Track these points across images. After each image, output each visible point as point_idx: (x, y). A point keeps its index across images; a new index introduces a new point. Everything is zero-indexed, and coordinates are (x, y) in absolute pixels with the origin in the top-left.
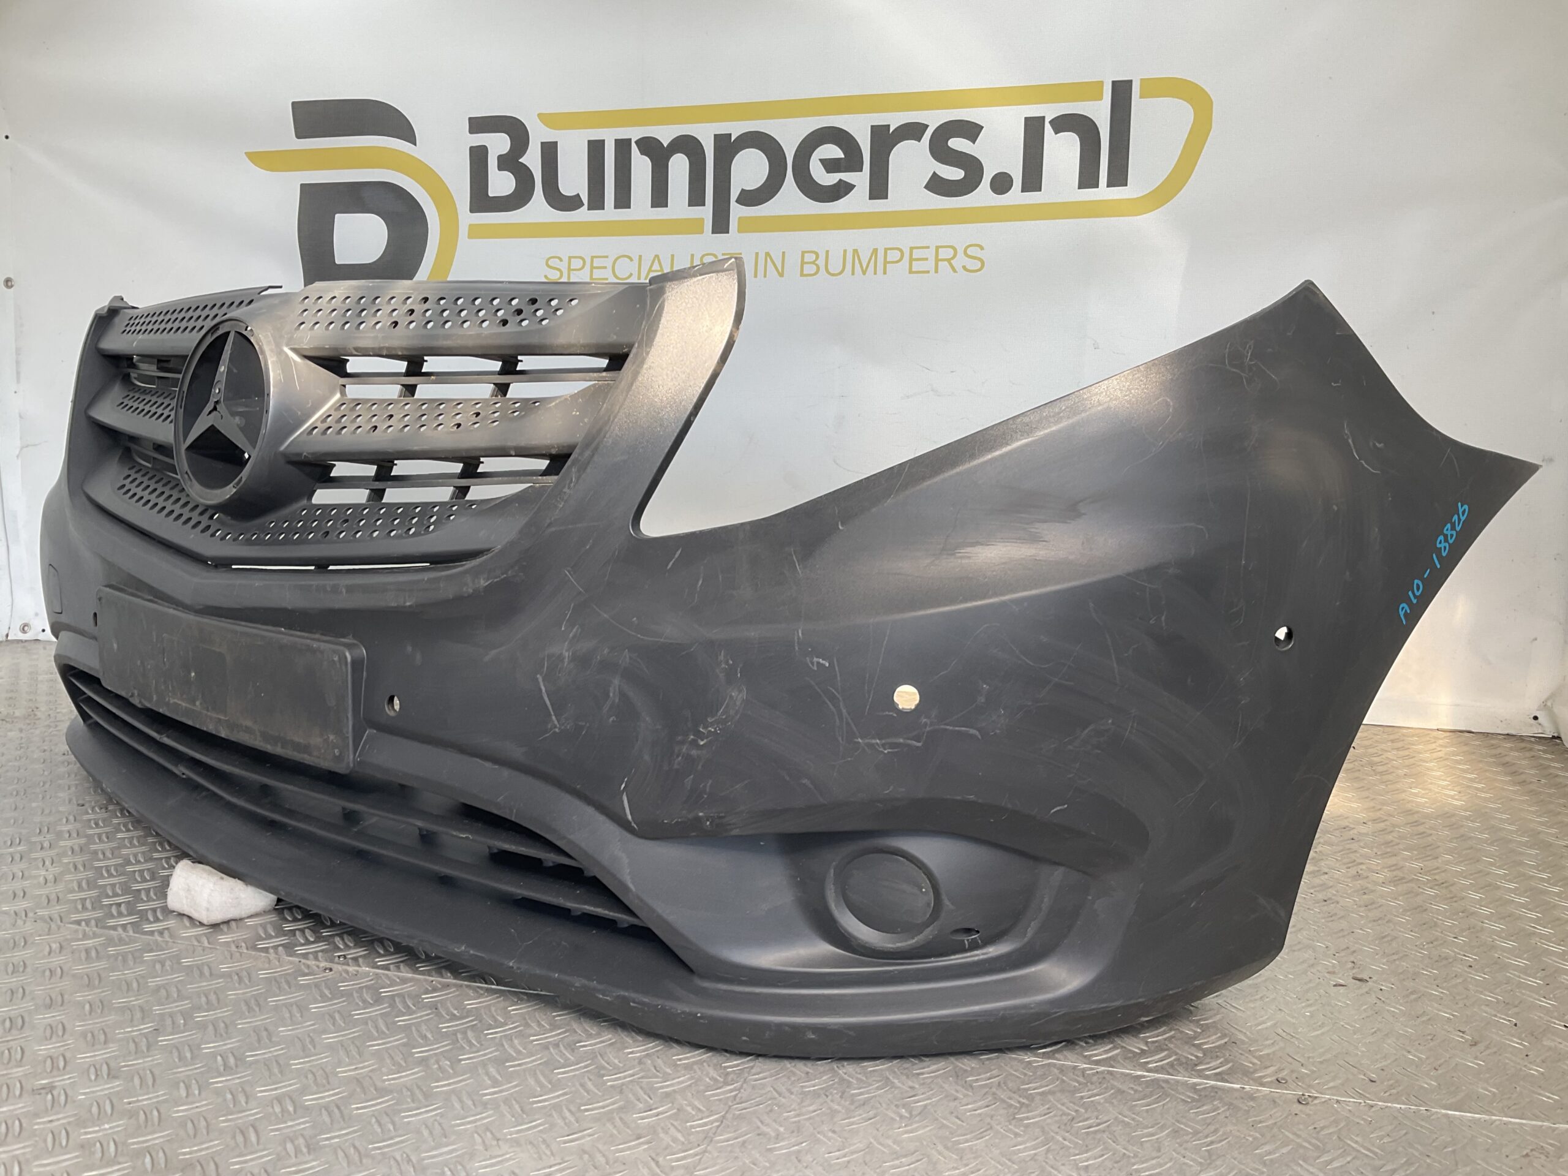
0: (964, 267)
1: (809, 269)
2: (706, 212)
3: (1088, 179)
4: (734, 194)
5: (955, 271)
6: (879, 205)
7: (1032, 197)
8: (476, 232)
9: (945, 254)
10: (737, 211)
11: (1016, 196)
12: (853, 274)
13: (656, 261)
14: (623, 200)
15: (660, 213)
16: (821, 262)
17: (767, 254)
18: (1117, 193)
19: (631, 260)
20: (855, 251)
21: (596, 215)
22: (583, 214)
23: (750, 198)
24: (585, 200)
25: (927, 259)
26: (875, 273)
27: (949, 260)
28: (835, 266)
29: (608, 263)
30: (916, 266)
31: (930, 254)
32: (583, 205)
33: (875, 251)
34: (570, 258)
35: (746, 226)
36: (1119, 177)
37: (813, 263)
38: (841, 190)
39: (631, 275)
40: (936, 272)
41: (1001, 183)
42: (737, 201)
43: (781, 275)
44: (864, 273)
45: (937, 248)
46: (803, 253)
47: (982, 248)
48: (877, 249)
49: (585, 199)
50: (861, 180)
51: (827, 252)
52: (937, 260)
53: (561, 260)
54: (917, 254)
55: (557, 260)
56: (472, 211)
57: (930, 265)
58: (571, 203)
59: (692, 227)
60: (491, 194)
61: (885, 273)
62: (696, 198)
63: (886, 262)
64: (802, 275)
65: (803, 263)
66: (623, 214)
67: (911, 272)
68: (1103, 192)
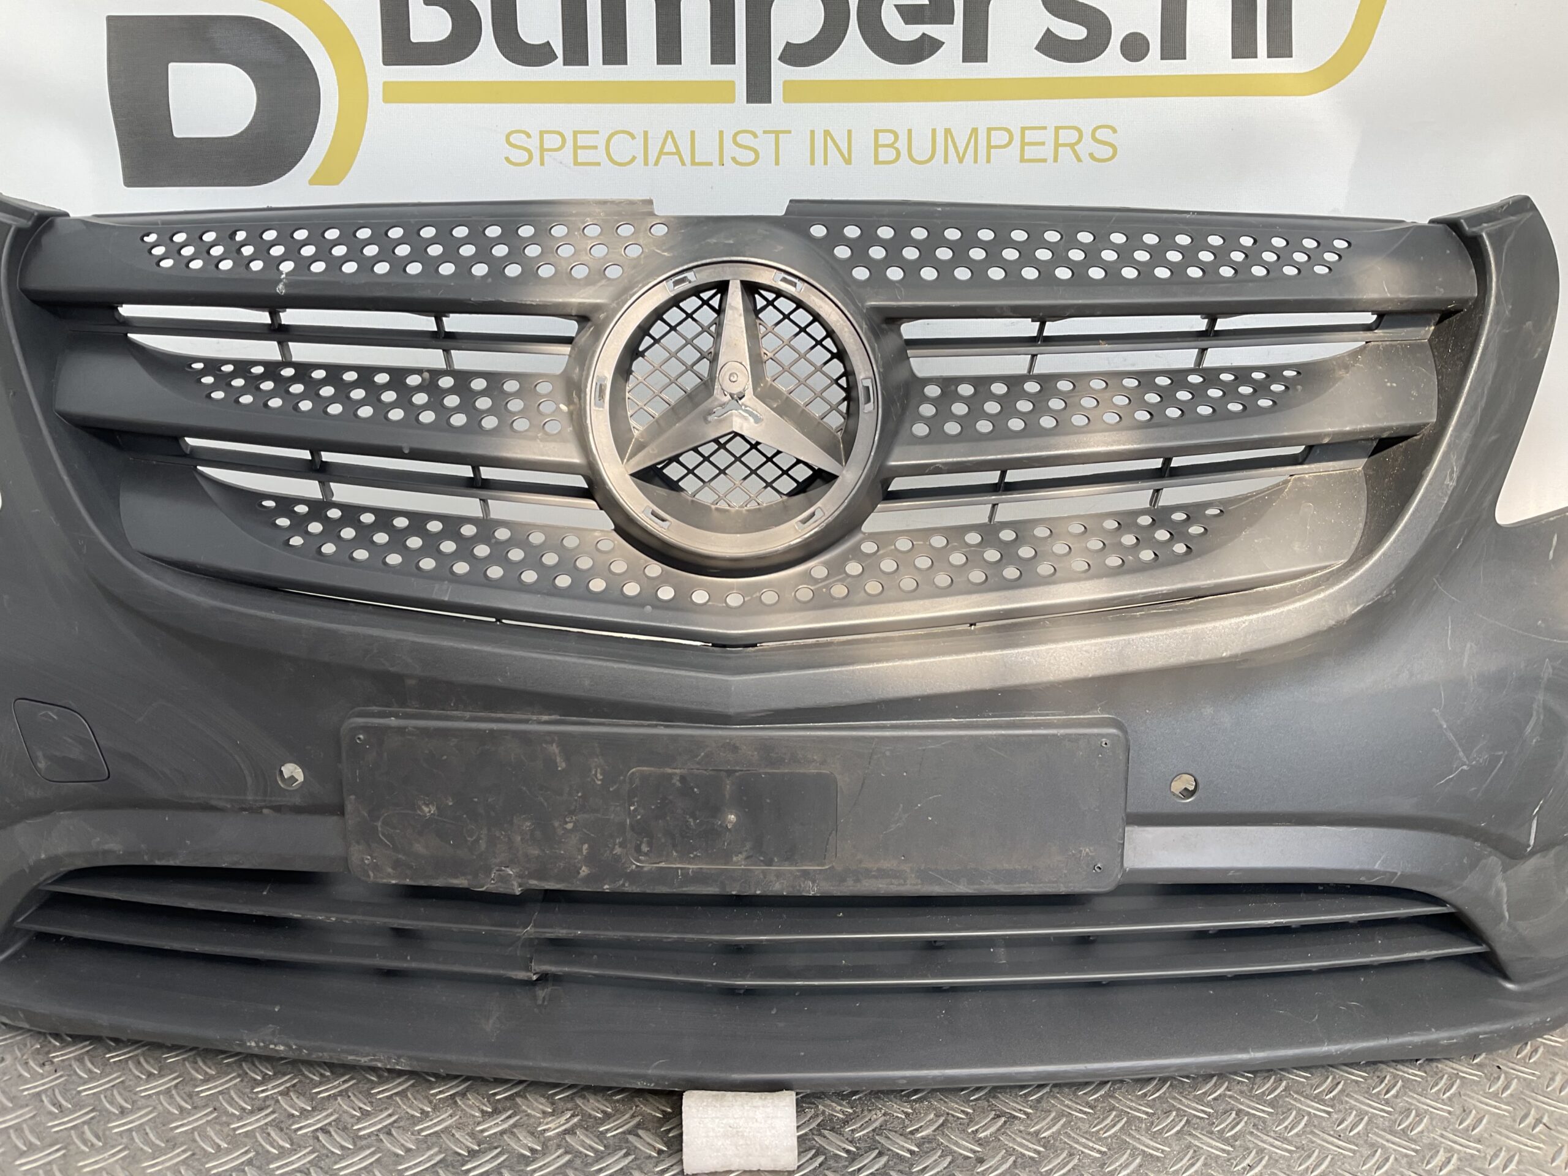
0: (1091, 155)
1: (886, 154)
2: (737, 73)
3: (1243, 46)
4: (776, 50)
5: (1079, 160)
6: (975, 70)
7: (1173, 67)
8: (393, 93)
9: (1070, 136)
10: (780, 73)
11: (1153, 64)
12: (946, 162)
13: (670, 140)
14: (615, 53)
15: (669, 72)
16: (902, 144)
17: (827, 133)
18: (1280, 65)
19: (633, 137)
20: (948, 131)
21: (576, 72)
22: (556, 71)
23: (796, 55)
24: (559, 50)
25: (1043, 144)
26: (976, 161)
27: (1072, 146)
28: (922, 149)
29: (600, 141)
30: (1030, 152)
31: (1048, 136)
32: (556, 57)
33: (975, 131)
34: (542, 133)
35: (796, 93)
36: (1280, 46)
37: (891, 146)
38: (924, 48)
39: (634, 158)
40: (1056, 160)
41: (1135, 48)
42: (780, 59)
43: (848, 161)
44: (961, 161)
45: (1057, 129)
46: (877, 132)
47: (1115, 131)
48: (977, 129)
49: (558, 48)
50: (951, 34)
51: (910, 131)
52: (1057, 145)
53: (529, 136)
54: (1030, 136)
55: (523, 136)
56: (386, 62)
57: (1047, 151)
58: (540, 55)
59: (720, 93)
60: (414, 39)
61: (988, 161)
62: (722, 53)
63: (989, 147)
64: (877, 162)
65: (877, 146)
66: (615, 72)
67: (1022, 160)
68: (1262, 64)
